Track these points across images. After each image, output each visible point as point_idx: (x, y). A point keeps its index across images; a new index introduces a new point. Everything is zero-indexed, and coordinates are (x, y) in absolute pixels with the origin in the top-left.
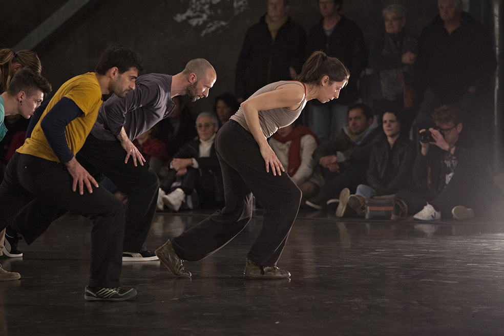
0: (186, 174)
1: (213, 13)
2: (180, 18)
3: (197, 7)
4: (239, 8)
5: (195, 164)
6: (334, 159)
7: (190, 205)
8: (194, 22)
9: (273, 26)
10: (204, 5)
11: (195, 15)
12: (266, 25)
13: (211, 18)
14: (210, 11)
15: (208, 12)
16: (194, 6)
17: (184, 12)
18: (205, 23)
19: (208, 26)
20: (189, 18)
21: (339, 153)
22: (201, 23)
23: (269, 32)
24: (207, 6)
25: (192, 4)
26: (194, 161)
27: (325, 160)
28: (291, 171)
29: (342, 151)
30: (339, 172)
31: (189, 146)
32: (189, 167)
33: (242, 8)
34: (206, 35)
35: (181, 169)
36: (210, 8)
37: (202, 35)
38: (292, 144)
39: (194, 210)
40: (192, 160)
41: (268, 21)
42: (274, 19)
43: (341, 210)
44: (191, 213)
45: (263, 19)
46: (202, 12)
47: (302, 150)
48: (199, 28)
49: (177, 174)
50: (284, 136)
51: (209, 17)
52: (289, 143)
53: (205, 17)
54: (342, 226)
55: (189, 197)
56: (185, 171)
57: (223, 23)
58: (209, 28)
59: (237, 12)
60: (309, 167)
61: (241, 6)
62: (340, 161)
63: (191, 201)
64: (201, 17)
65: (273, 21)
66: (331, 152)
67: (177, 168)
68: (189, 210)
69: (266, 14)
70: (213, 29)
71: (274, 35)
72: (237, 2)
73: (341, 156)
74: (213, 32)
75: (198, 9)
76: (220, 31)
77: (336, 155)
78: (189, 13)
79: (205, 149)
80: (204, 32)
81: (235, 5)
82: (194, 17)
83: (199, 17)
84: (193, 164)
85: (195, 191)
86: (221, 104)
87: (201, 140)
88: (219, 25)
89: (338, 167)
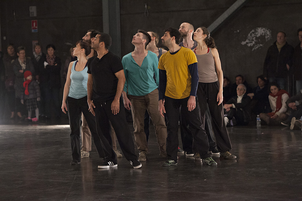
0: (230, 110)
1: (257, 41)
2: (243, 43)
3: (250, 38)
4: (268, 39)
5: (234, 106)
6: (294, 104)
7: (232, 124)
8: (249, 45)
9: (279, 47)
10: (253, 38)
11: (249, 42)
12: (276, 46)
13: (256, 43)
14: (256, 40)
15: (255, 40)
16: (249, 38)
17: (245, 41)
18: (254, 45)
19: (255, 46)
20: (247, 43)
21: (296, 102)
22: (252, 45)
23: (277, 49)
24: (255, 38)
25: (249, 37)
26: (233, 105)
27: (290, 105)
28: (278, 109)
29: (298, 100)
30: (296, 110)
31: (233, 99)
32: (231, 108)
33: (269, 39)
34: (254, 50)
35: (227, 108)
36: (256, 39)
37: (253, 50)
38: (278, 98)
39: (234, 126)
40: (232, 105)
41: (277, 44)
42: (280, 43)
43: (292, 127)
44: (232, 128)
45: (275, 43)
46: (253, 40)
47: (282, 100)
48: (251, 47)
49: (226, 111)
50: (275, 94)
51: (255, 42)
52: (277, 97)
53: (254, 42)
54: (292, 134)
55: (231, 121)
56: (230, 109)
57: (261, 45)
58: (255, 47)
59: (267, 40)
60: (285, 107)
61: (269, 38)
62: (297, 105)
63: (232, 123)
64: (252, 43)
65: (279, 44)
66: (293, 101)
67: (226, 108)
68: (231, 126)
69: (276, 41)
70: (257, 48)
71: (279, 50)
72: (267, 36)
73: (297, 103)
74: (257, 49)
75: (251, 39)
76: (260, 48)
77: (295, 102)
78: (247, 41)
79: (239, 100)
80: (253, 49)
81: (266, 37)
82: (249, 43)
83: (251, 42)
84: (233, 106)
85: (234, 117)
86: (259, 79)
87: (238, 96)
88: (259, 46)
89: (296, 107)
